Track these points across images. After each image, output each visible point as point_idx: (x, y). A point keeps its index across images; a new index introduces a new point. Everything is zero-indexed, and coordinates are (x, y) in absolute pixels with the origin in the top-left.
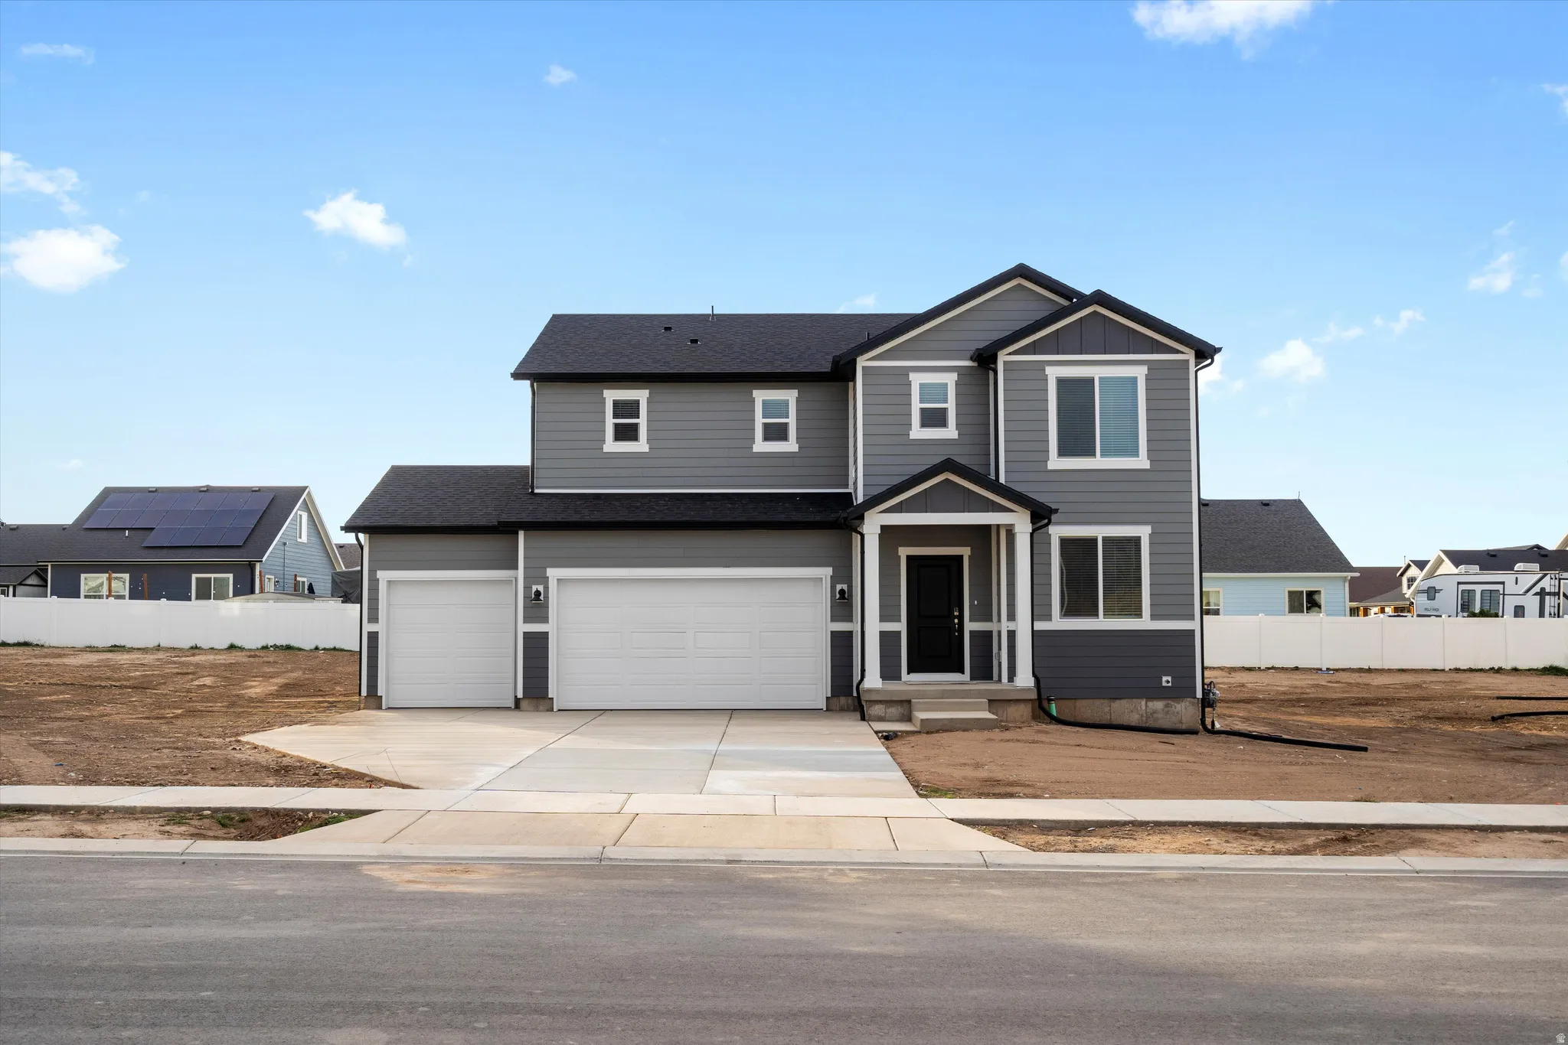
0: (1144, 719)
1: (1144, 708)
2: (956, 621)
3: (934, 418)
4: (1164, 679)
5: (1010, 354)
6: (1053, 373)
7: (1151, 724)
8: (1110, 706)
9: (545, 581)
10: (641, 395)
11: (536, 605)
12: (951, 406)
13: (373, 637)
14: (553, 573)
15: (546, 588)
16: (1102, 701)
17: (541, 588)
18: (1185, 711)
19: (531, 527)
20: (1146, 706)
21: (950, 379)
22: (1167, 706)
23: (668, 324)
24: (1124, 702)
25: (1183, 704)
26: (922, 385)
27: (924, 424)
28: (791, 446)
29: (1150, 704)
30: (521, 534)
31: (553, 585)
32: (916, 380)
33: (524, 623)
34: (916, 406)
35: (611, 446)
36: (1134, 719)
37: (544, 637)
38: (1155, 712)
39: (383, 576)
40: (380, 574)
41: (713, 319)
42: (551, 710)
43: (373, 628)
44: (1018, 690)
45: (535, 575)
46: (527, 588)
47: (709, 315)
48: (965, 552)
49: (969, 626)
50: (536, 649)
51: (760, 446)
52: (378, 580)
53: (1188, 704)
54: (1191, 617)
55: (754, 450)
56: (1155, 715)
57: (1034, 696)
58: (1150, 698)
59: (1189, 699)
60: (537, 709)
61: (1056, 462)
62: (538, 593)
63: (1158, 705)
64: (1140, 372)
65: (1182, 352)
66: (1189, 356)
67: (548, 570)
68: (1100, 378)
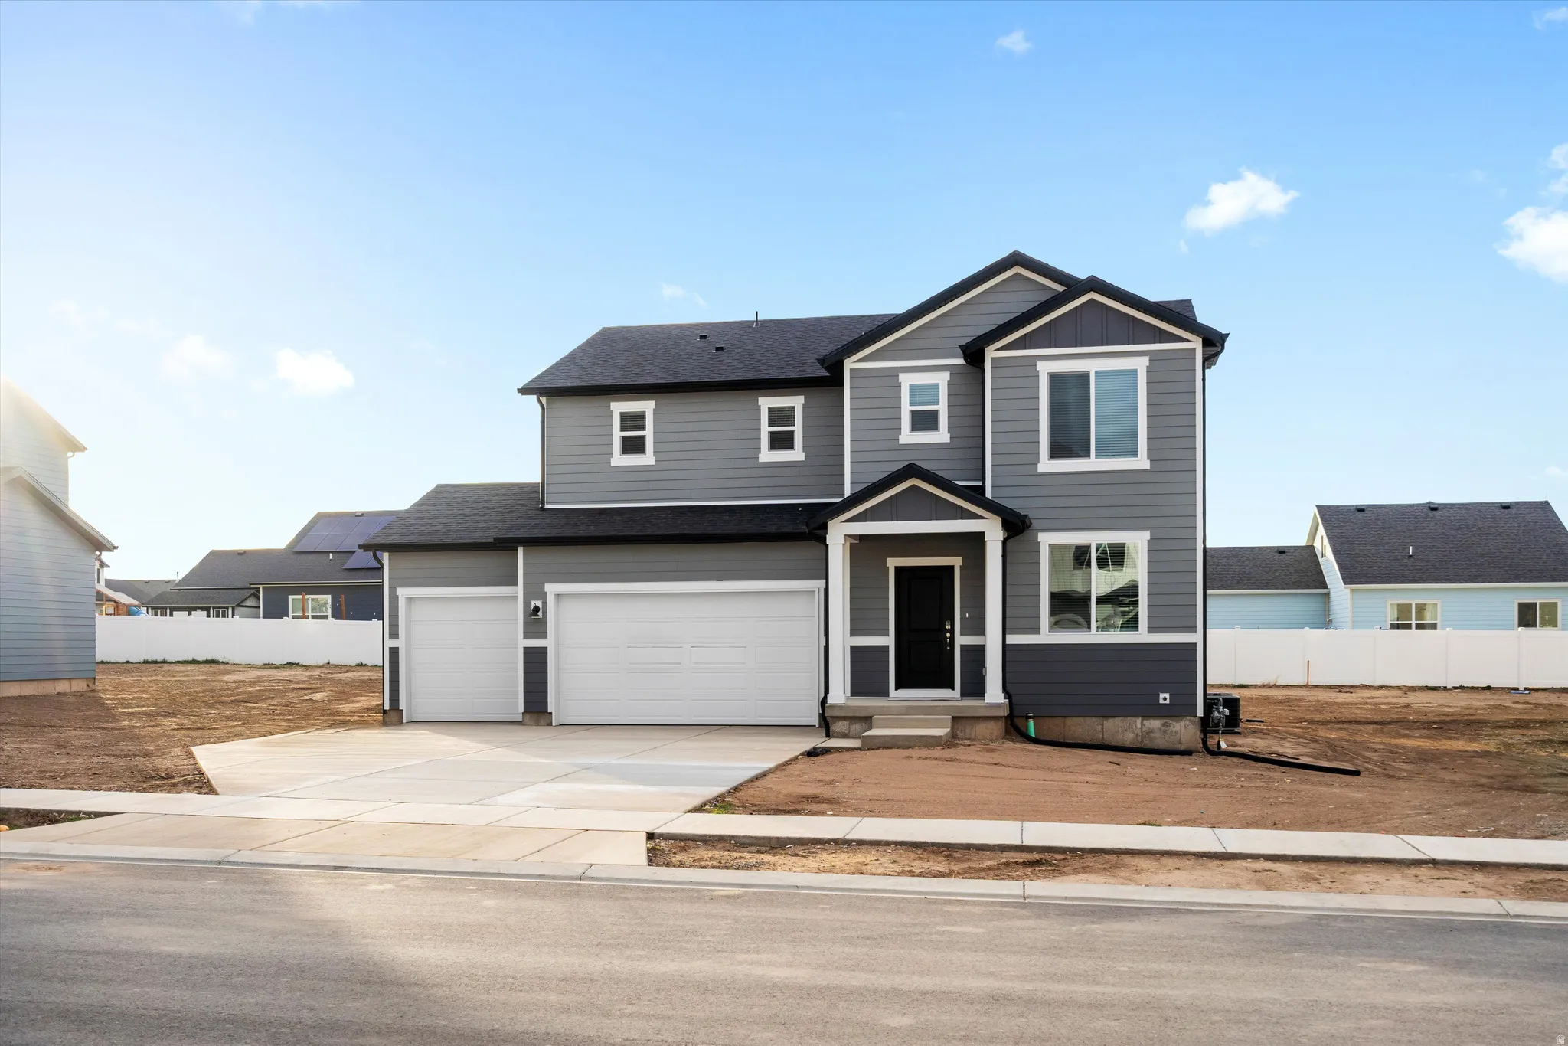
0: (1139, 738)
1: (1139, 726)
2: (948, 635)
3: (925, 421)
4: (1162, 696)
5: (998, 349)
6: (1045, 369)
7: (1147, 744)
8: (1103, 725)
9: (543, 596)
10: (646, 406)
11: (535, 621)
12: (943, 408)
13: (394, 652)
14: (551, 589)
15: (545, 603)
16: (1094, 719)
17: (539, 604)
18: (1186, 731)
19: (530, 542)
20: (1142, 723)
21: (942, 379)
22: (1164, 725)
23: (704, 334)
24: (1118, 721)
25: (1183, 723)
26: (912, 387)
27: (915, 427)
28: (797, 455)
29: (1146, 722)
30: (520, 550)
31: (551, 600)
32: (906, 380)
33: (524, 638)
34: (906, 409)
35: (619, 459)
36: (1128, 738)
37: (543, 651)
38: (1152, 731)
39: (403, 593)
40: (400, 591)
41: (757, 325)
42: (550, 724)
43: (394, 643)
44: (986, 707)
45: (535, 590)
46: (526, 603)
47: (754, 322)
48: (957, 562)
49: (961, 640)
50: (536, 663)
51: (767, 455)
52: (397, 597)
53: (1188, 723)
54: (1193, 629)
55: (760, 461)
56: (1152, 735)
57: (1006, 713)
58: (1146, 716)
59: (1188, 718)
60: (537, 723)
61: (1047, 465)
62: (537, 609)
63: (1155, 724)
64: (1141, 365)
65: (1188, 341)
66: (1196, 344)
67: (546, 585)
68: (1096, 372)
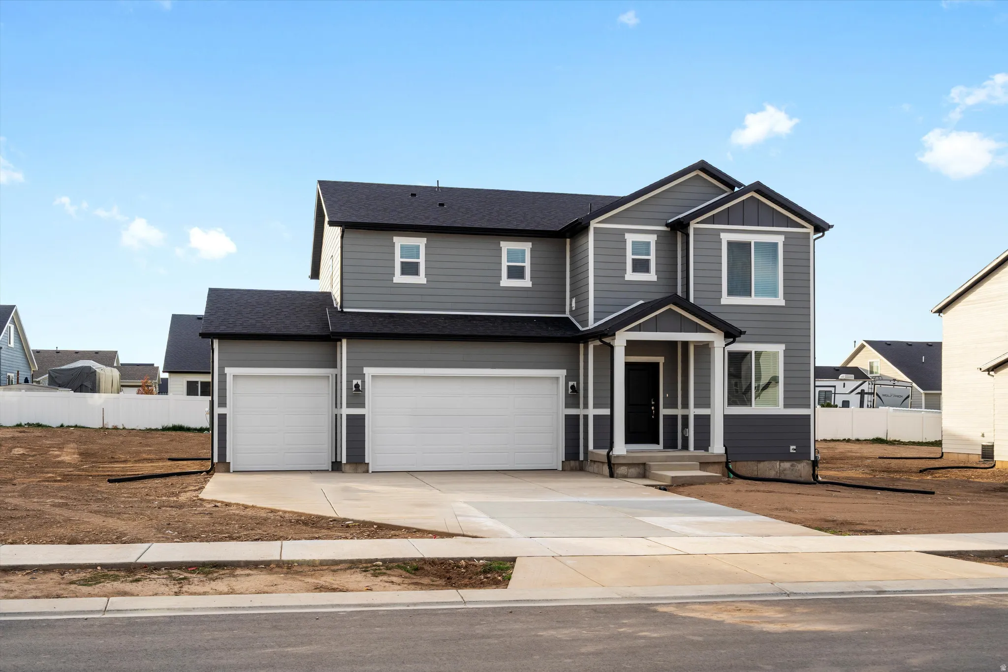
0: (778, 475)
1: (778, 467)
2: (653, 408)
3: (641, 266)
4: (792, 447)
5: (698, 223)
6: (725, 237)
7: (783, 477)
8: (757, 466)
9: (362, 376)
10: (421, 242)
11: (357, 395)
12: (652, 258)
13: (223, 418)
14: (368, 371)
15: (363, 382)
16: (753, 462)
17: (360, 382)
18: (803, 469)
19: (352, 336)
20: (780, 466)
21: (652, 239)
22: (792, 466)
23: (414, 192)
24: (766, 463)
25: (802, 465)
26: (633, 243)
27: (635, 270)
28: (526, 283)
29: (782, 464)
30: (344, 342)
31: (368, 379)
32: (630, 238)
33: (347, 407)
34: (630, 257)
35: (399, 278)
36: (772, 474)
37: (362, 417)
38: (785, 470)
39: (229, 371)
40: (228, 370)
41: (438, 190)
42: (367, 471)
43: (222, 411)
45: (356, 372)
46: (349, 382)
47: (436, 187)
48: (661, 360)
49: (663, 412)
50: (357, 425)
51: (506, 282)
52: (226, 374)
53: (805, 464)
54: (808, 406)
55: (501, 285)
56: (785, 472)
57: (724, 459)
58: (782, 461)
59: (805, 461)
60: (356, 471)
61: (726, 300)
62: (357, 386)
63: (787, 465)
64: (780, 240)
65: (806, 227)
66: (810, 229)
67: (365, 368)
68: (755, 242)
